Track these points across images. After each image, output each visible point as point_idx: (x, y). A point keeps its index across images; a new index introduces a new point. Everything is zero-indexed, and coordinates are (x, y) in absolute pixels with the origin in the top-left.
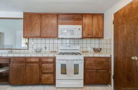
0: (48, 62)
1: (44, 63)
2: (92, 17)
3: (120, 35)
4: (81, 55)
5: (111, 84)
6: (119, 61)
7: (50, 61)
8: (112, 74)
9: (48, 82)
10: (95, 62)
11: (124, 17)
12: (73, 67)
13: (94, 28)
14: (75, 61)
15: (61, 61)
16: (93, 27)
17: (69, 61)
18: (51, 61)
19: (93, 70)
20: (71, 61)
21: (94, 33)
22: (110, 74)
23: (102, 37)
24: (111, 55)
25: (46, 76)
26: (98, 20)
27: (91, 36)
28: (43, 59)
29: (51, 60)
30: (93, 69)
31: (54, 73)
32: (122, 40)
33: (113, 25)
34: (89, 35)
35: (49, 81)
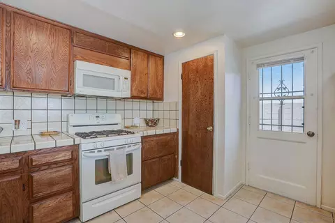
0: (55, 163)
1: (39, 168)
2: (148, 58)
3: (192, 98)
4: (134, 133)
5: (177, 176)
6: (191, 136)
7: (63, 158)
8: (180, 158)
9: (58, 218)
10: (157, 143)
11: (197, 72)
12: (124, 162)
13: (149, 80)
14: (125, 147)
15: (96, 154)
16: (148, 77)
17: (113, 149)
18: (67, 158)
19: (154, 160)
20: (117, 149)
21: (150, 89)
22: (176, 160)
23: (161, 99)
24: (178, 129)
25: (50, 203)
26: (157, 66)
27: (146, 95)
28: (34, 158)
29: (68, 155)
30: (154, 158)
31: (73, 189)
32: (195, 105)
33: (181, 81)
34: (142, 92)
35: (60, 214)
